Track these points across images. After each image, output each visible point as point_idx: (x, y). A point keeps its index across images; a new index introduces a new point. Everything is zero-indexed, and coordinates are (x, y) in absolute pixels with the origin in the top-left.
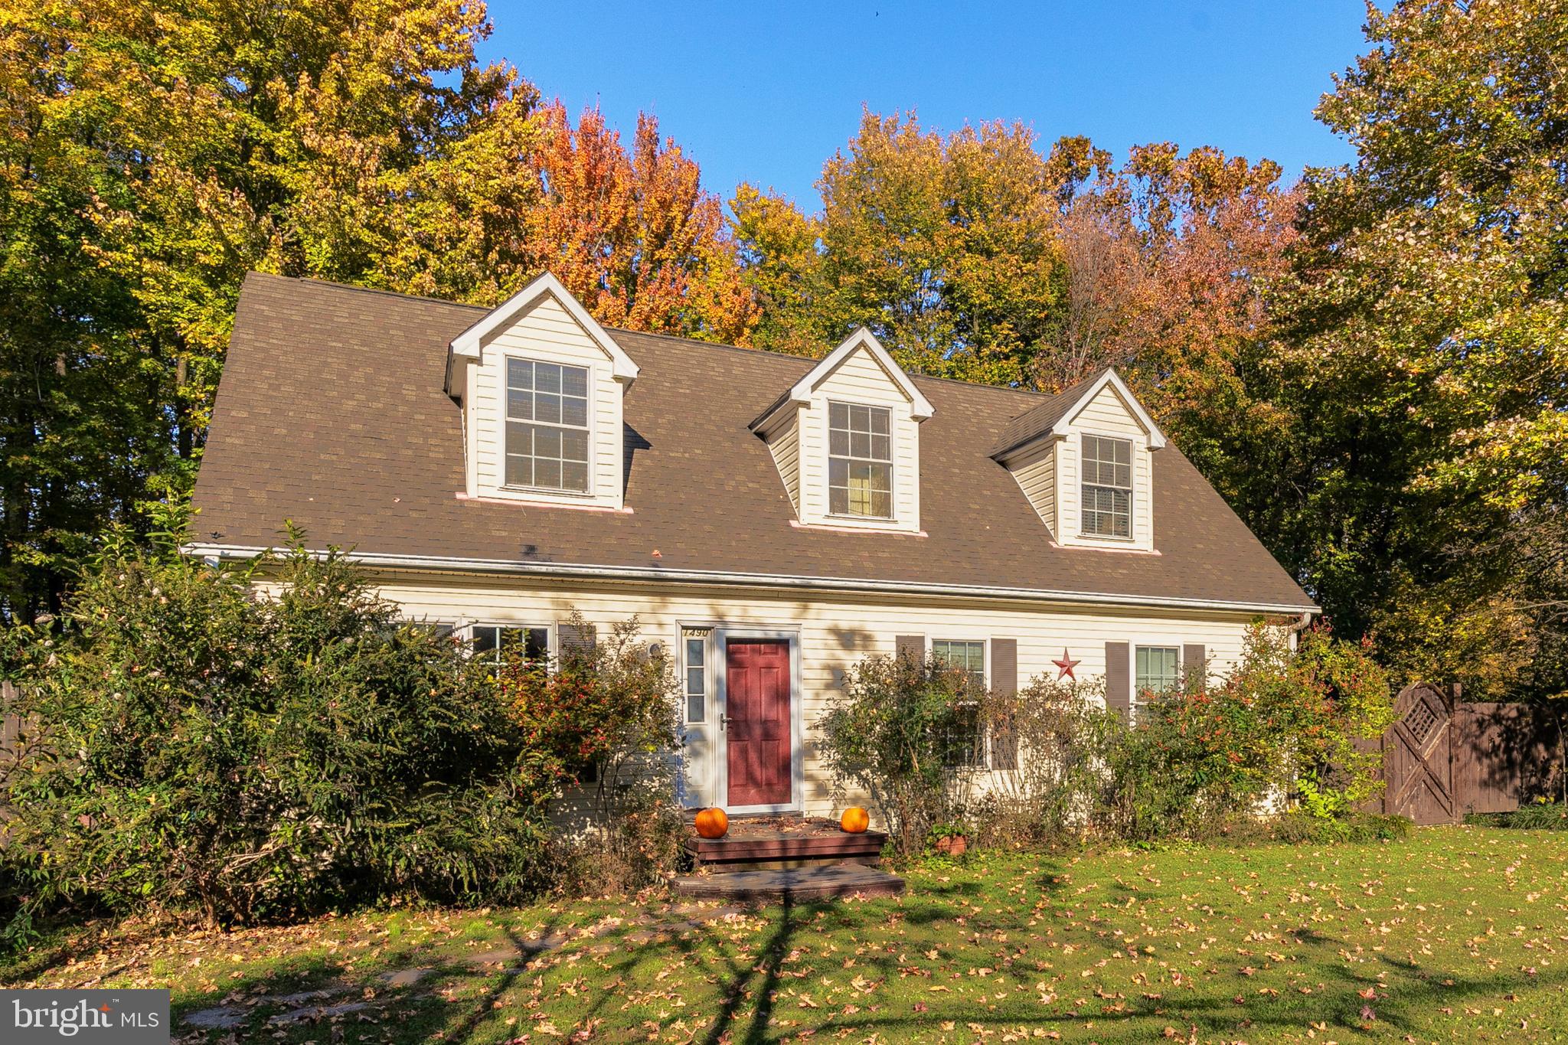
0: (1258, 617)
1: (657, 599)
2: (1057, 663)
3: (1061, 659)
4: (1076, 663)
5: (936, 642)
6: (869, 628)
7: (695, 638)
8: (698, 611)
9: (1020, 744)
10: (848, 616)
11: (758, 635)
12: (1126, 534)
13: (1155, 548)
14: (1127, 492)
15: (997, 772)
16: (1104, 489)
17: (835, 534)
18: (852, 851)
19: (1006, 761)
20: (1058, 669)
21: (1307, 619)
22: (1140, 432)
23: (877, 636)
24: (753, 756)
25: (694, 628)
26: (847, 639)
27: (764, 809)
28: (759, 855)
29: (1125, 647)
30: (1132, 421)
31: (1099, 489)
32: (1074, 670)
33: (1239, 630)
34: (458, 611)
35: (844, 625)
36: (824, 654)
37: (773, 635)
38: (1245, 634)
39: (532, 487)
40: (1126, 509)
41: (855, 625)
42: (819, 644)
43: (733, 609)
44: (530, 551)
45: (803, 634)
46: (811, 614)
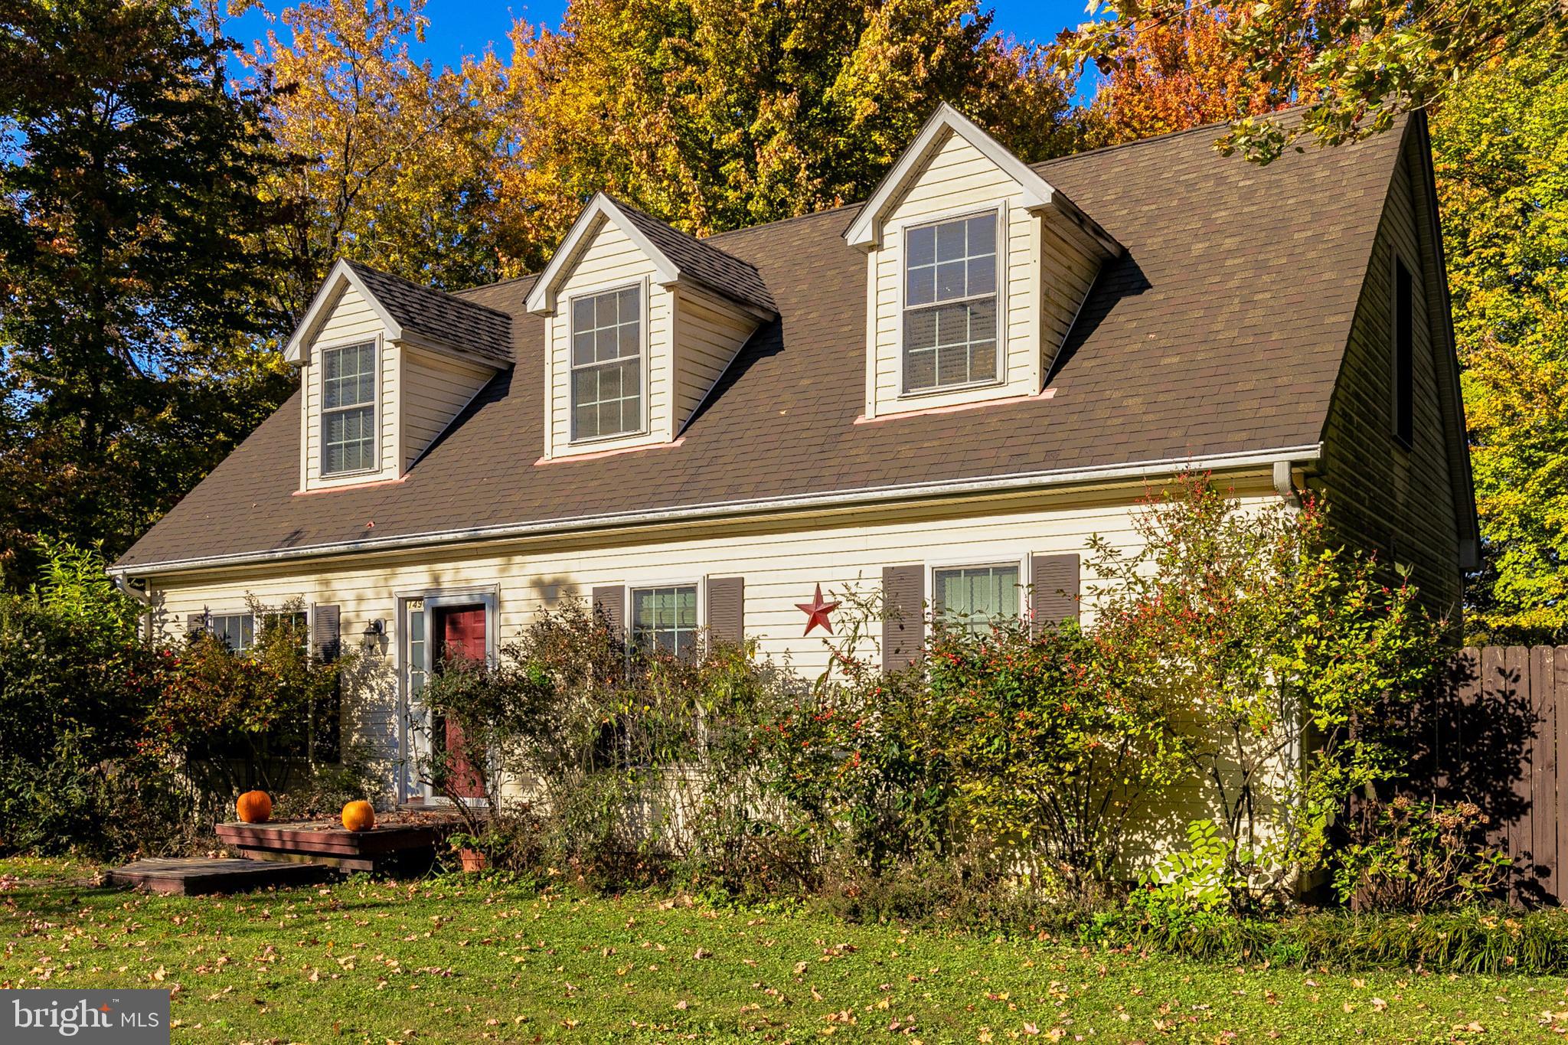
2: (802, 607)
3: (810, 601)
4: (832, 607)
5: (637, 592)
7: (417, 609)
8: (417, 579)
10: (549, 565)
11: (464, 600)
14: (990, 302)
16: (948, 308)
20: (806, 617)
25: (415, 599)
29: (919, 571)
31: (940, 308)
32: (830, 616)
35: (548, 578)
36: (526, 617)
39: (342, 472)
40: (992, 331)
41: (560, 576)
42: (523, 605)
43: (447, 574)
44: (289, 538)
45: (505, 595)
46: (515, 570)
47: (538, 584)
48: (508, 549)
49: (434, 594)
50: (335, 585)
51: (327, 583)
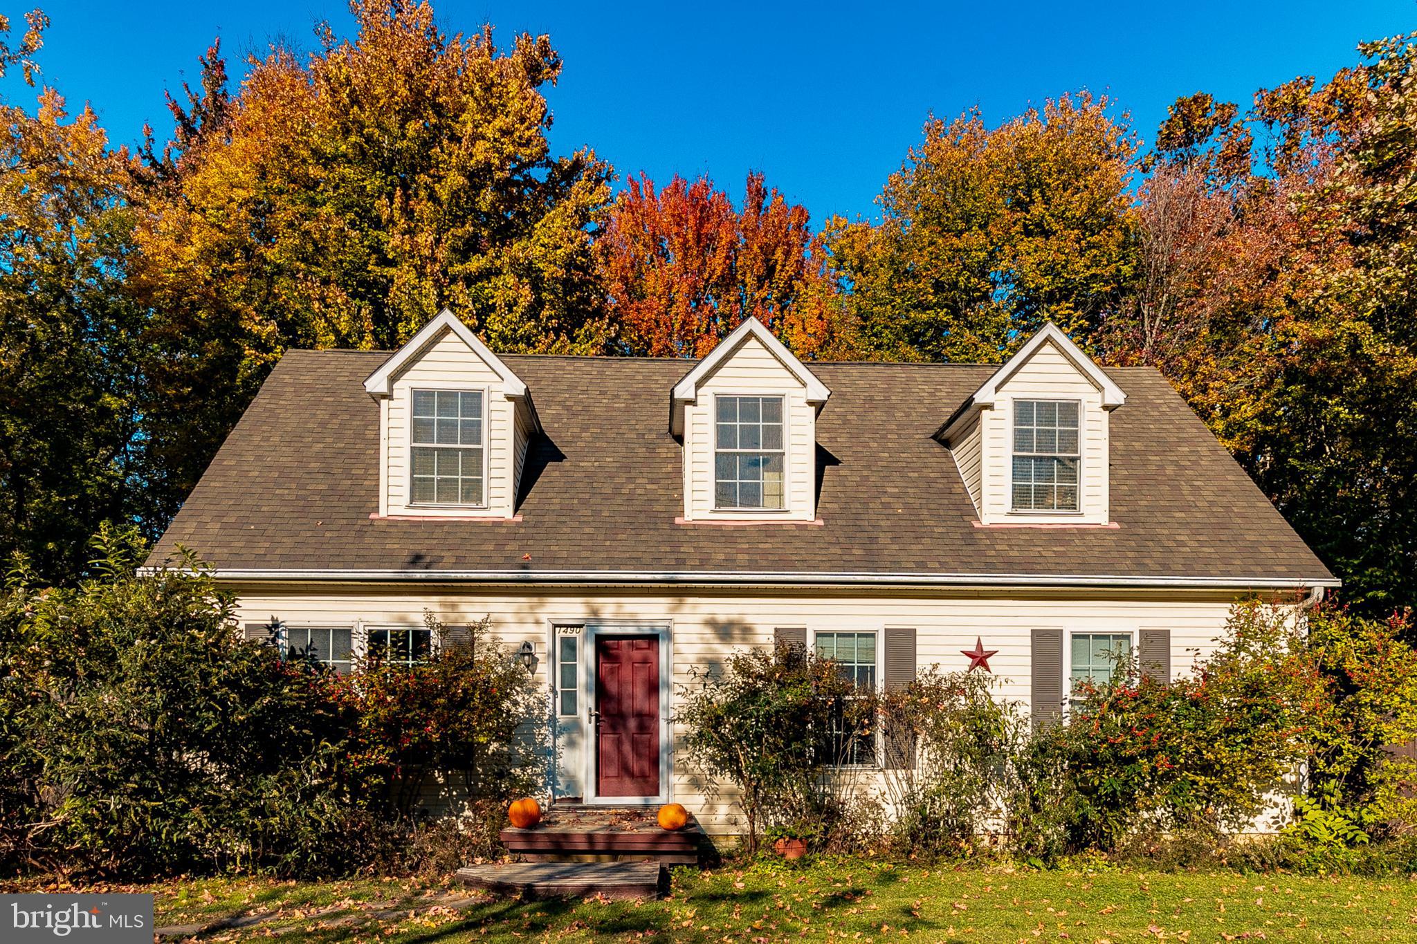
0: (1249, 596)
1: (535, 599)
2: (968, 654)
3: (973, 649)
4: (991, 654)
5: (819, 634)
6: (749, 620)
7: (568, 635)
8: (572, 609)
9: (920, 741)
10: (725, 609)
11: (631, 630)
12: (1073, 507)
13: (1112, 519)
14: (1074, 460)
15: (890, 771)
16: (1041, 458)
17: (718, 529)
18: (664, 848)
19: (902, 759)
20: (969, 661)
21: (1318, 593)
22: (1093, 389)
23: (758, 629)
24: (627, 748)
25: (567, 626)
26: (725, 631)
27: (636, 800)
28: (567, 847)
29: (1057, 634)
30: (1082, 379)
31: (1036, 458)
32: (989, 661)
33: (1220, 612)
34: (355, 617)
35: (722, 618)
36: (699, 648)
37: (646, 631)
38: (1230, 616)
39: (435, 503)
40: (1074, 478)
41: (735, 617)
42: (694, 638)
43: (608, 606)
44: (416, 560)
45: (676, 629)
46: (686, 609)
47: (712, 623)
48: (678, 591)
49: (593, 623)
50: (463, 608)
51: (454, 605)
